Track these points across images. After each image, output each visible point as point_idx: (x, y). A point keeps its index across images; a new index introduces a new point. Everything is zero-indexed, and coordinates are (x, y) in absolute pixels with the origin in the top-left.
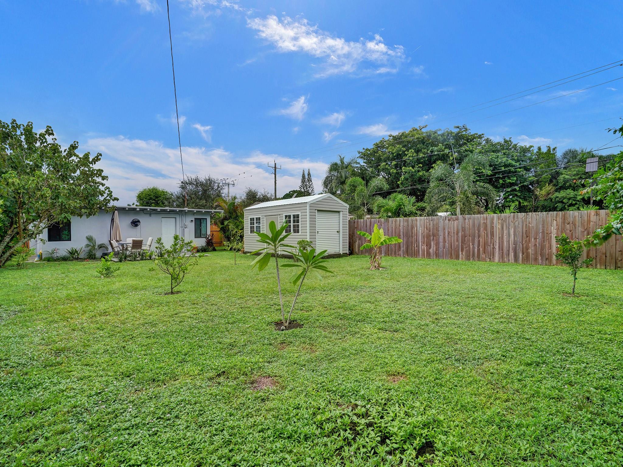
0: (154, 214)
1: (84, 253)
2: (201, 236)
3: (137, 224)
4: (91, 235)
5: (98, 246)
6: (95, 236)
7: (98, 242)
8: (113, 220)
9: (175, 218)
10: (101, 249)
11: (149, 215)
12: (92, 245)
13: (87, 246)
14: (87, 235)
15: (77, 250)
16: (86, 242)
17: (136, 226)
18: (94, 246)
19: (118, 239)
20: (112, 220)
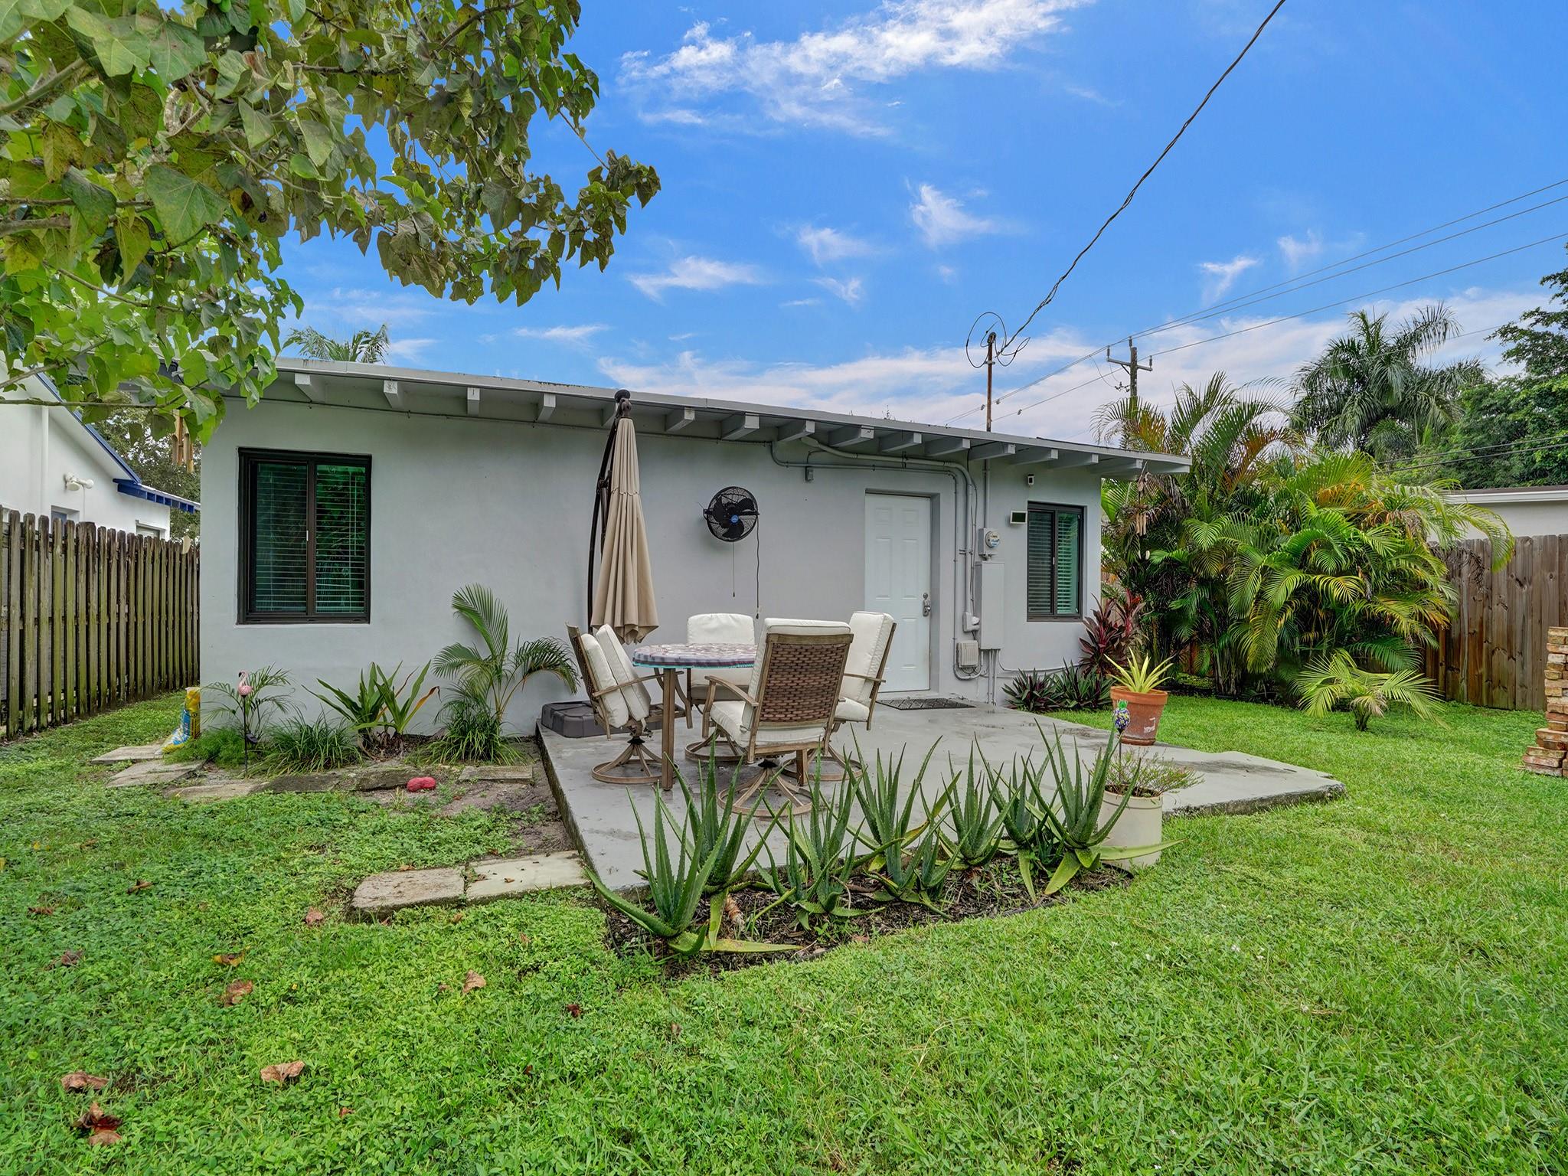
0: (825, 465)
1: (435, 704)
2: (1052, 610)
3: (740, 524)
4: (485, 587)
5: (521, 657)
6: (506, 598)
7: (521, 634)
8: (604, 485)
9: (933, 497)
10: (535, 676)
11: (799, 472)
12: (485, 654)
13: (455, 657)
14: (458, 585)
15: (396, 687)
16: (452, 632)
17: (735, 532)
18: (497, 658)
19: (633, 618)
20: (600, 488)
